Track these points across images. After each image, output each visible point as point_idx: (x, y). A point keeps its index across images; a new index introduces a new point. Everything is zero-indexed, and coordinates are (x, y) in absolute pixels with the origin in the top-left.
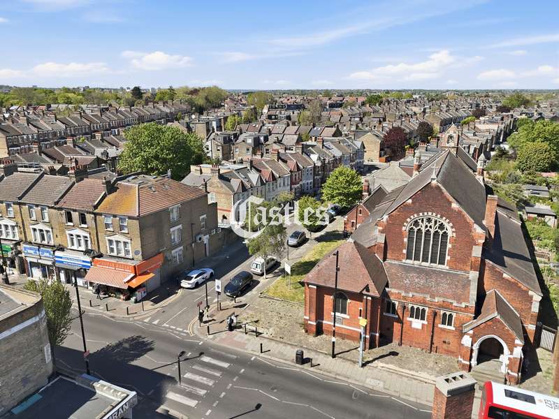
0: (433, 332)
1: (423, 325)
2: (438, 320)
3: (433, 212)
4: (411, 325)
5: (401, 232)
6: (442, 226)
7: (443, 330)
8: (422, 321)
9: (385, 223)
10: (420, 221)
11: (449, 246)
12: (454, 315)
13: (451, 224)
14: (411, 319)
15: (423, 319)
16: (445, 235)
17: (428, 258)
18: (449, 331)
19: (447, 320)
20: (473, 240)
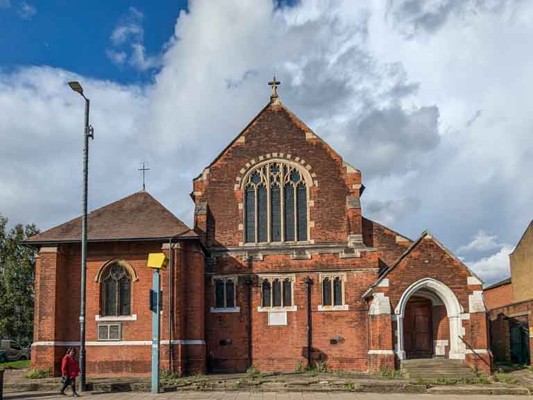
0: (310, 324)
1: (289, 313)
2: (317, 295)
3: (279, 151)
4: (266, 322)
5: (233, 195)
6: (295, 175)
7: (328, 315)
8: (286, 309)
9: (206, 183)
10: (261, 172)
11: (310, 203)
12: (344, 277)
13: (309, 167)
14: (264, 309)
15: (287, 303)
16: (301, 187)
17: (279, 233)
18: (340, 315)
19: (331, 292)
20: (344, 186)
